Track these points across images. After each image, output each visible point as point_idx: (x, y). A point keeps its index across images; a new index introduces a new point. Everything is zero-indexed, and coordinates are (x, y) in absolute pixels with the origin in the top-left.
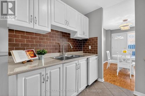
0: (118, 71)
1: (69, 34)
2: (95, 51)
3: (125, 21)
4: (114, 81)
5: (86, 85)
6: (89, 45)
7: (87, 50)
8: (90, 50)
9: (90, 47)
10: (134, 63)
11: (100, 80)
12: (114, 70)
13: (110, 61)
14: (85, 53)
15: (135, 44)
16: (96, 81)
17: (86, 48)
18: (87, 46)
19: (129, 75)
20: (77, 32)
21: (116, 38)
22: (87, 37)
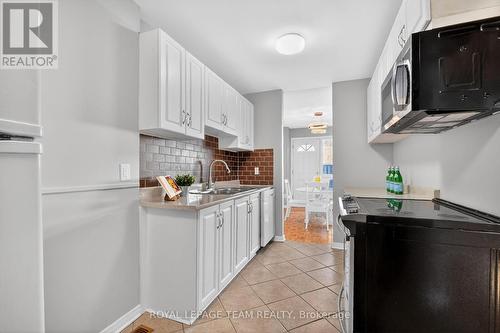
0: (307, 221)
1: (217, 140)
2: (267, 179)
3: (317, 115)
4: (302, 238)
5: (257, 248)
6: (256, 165)
7: (250, 178)
8: (258, 177)
9: (257, 171)
10: (332, 203)
11: (277, 239)
12: (300, 222)
13: (292, 202)
14: (245, 183)
15: (332, 163)
16: (271, 242)
17: (248, 173)
18: (249, 169)
19: (325, 227)
20: (236, 137)
21: (300, 149)
22: (251, 148)
